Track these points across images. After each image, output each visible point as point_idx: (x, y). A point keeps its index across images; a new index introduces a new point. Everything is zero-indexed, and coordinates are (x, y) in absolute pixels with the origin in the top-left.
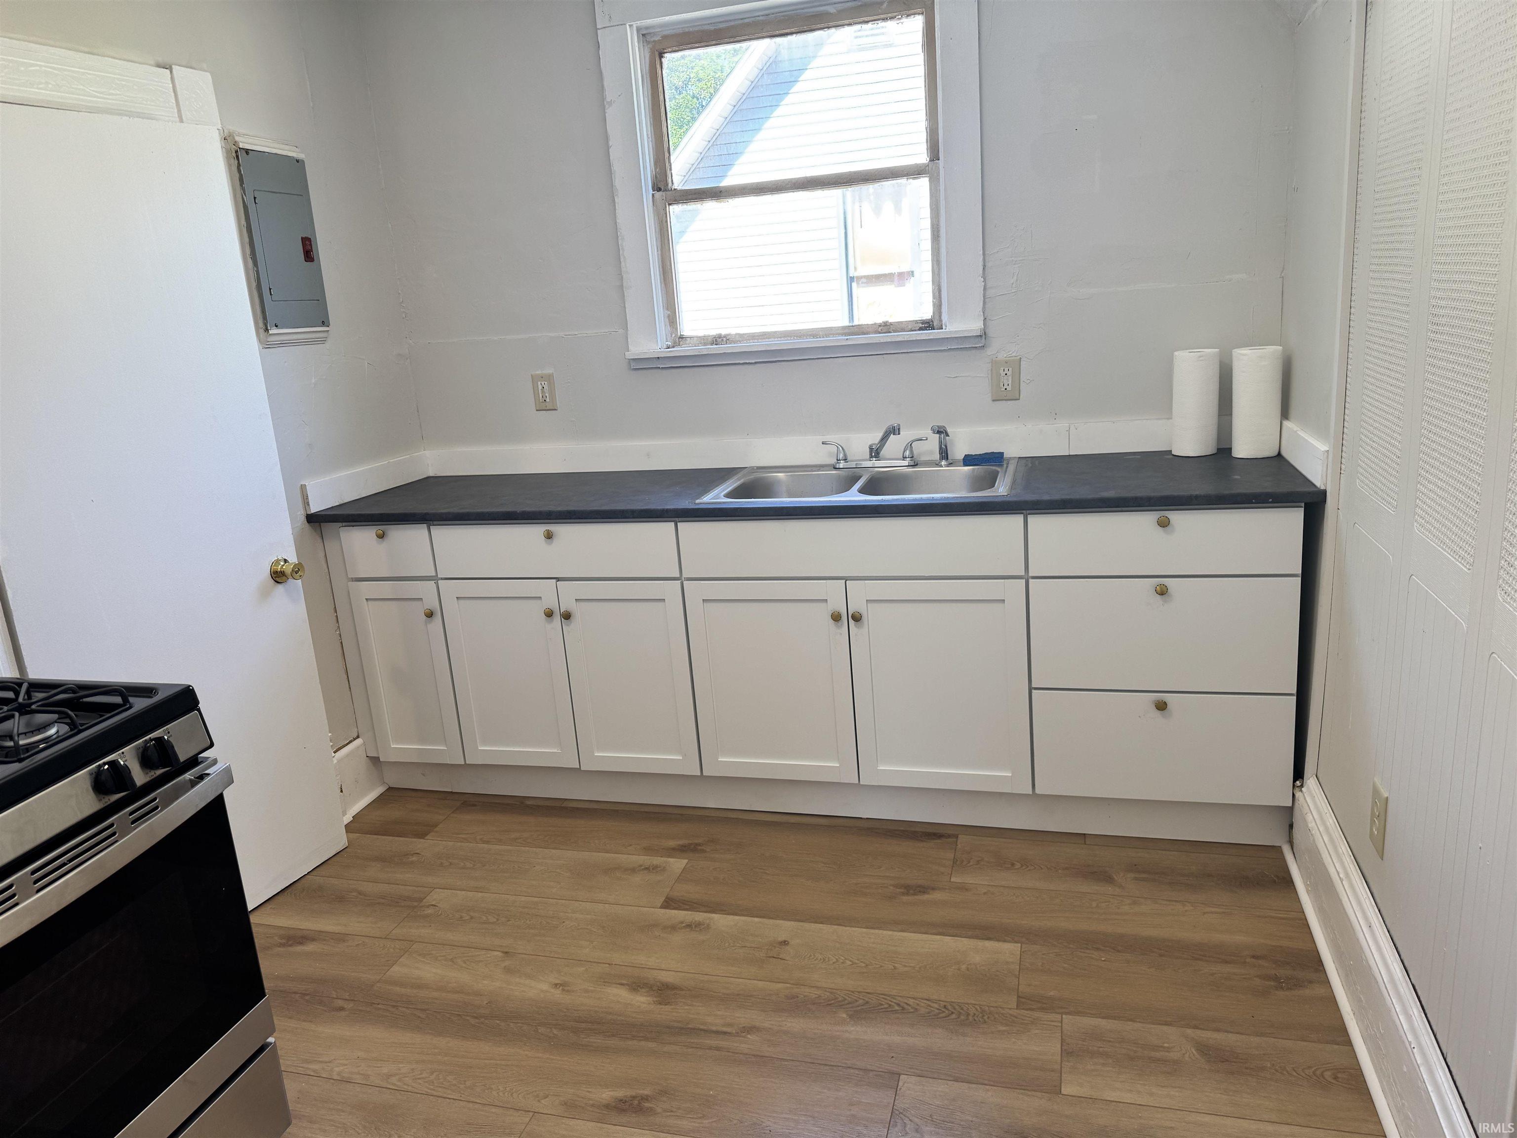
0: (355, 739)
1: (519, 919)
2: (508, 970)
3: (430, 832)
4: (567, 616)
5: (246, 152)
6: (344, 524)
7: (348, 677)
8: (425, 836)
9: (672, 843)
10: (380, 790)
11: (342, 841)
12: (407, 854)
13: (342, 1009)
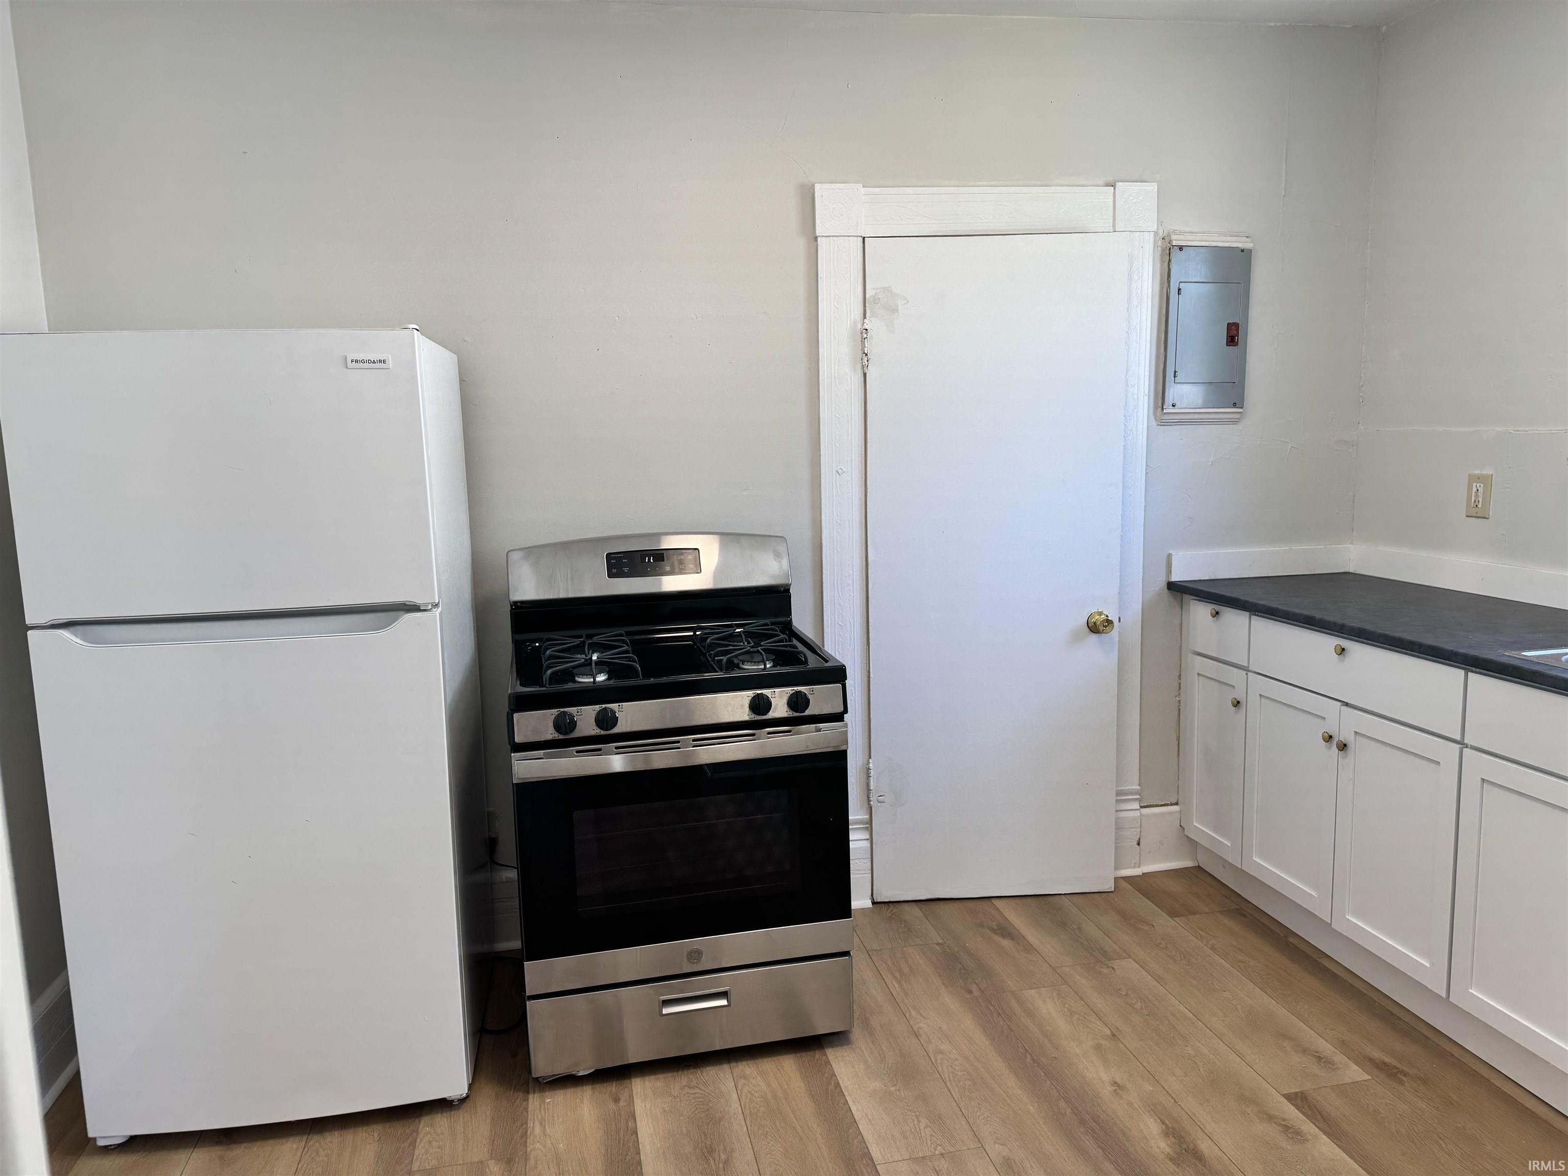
0: (1172, 805)
1: (1156, 1020)
2: (1098, 1048)
3: (1183, 916)
4: (1343, 747)
5: (1180, 249)
6: (1195, 598)
7: (1179, 743)
8: (1174, 917)
9: (1377, 1054)
10: (1188, 863)
11: (1109, 886)
12: (1144, 922)
13: (970, 992)
